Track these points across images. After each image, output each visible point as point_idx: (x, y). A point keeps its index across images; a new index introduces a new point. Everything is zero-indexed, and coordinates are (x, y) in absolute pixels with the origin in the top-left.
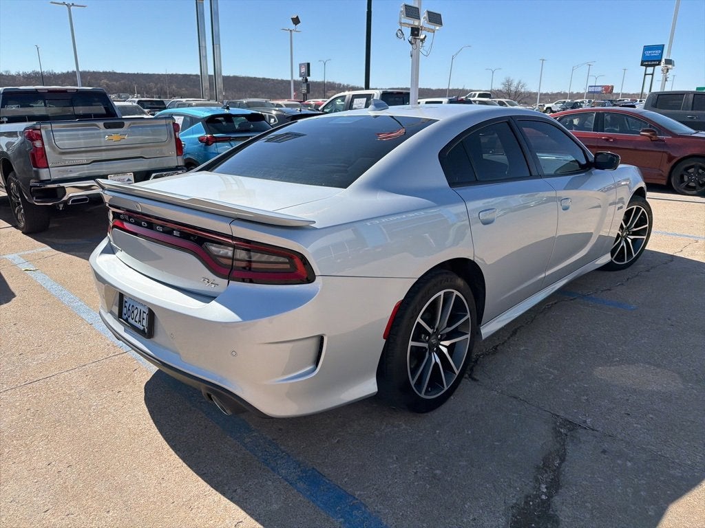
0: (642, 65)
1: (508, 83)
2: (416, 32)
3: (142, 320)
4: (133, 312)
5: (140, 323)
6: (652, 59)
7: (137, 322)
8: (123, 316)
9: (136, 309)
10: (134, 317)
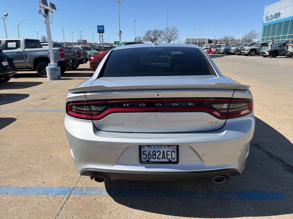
0: (98, 32)
1: (44, 38)
2: (47, 12)
3: (166, 156)
4: (155, 155)
5: (164, 159)
6: (101, 30)
7: (160, 159)
8: (143, 160)
9: (158, 152)
10: (157, 157)
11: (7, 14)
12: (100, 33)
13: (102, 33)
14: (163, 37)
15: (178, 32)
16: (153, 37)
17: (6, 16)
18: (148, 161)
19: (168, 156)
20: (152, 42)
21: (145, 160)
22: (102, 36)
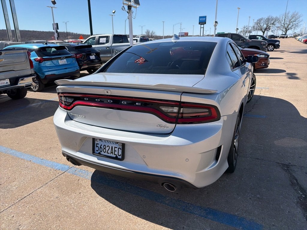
0: (199, 24)
1: (148, 32)
2: (130, 8)
3: (114, 152)
4: (105, 149)
5: (112, 154)
6: (202, 21)
7: (109, 153)
8: (96, 152)
9: (107, 147)
10: (106, 151)
11: (115, 11)
12: (201, 24)
13: (203, 24)
14: (278, 25)
15: (301, 19)
16: (265, 26)
17: (114, 13)
18: (99, 153)
19: (115, 152)
20: (262, 31)
21: (98, 152)
22: (203, 28)
